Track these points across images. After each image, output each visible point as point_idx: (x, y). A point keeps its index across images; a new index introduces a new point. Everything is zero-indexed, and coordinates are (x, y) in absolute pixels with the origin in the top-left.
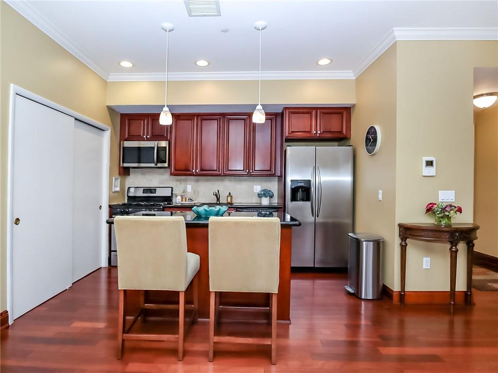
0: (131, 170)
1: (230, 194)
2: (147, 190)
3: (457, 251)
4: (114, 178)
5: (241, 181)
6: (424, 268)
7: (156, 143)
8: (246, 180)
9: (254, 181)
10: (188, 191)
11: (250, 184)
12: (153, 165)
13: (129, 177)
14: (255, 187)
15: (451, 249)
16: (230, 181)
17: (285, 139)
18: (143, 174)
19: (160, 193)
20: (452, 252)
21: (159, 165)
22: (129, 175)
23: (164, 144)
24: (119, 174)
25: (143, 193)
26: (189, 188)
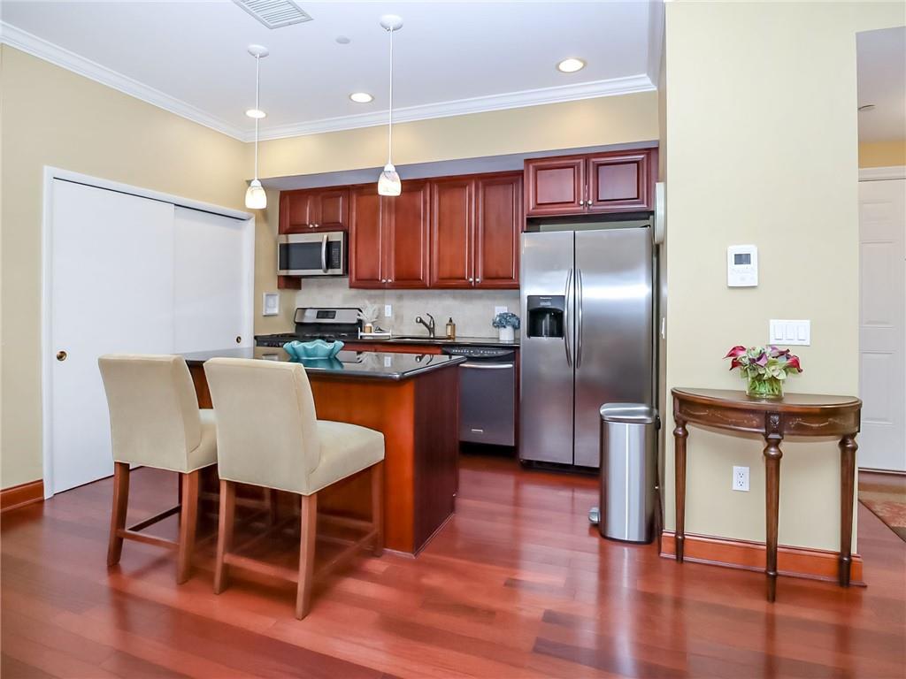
0: (303, 280)
1: (451, 321)
2: (323, 313)
3: (778, 457)
4: (264, 294)
5: (471, 298)
6: (734, 488)
7: (325, 235)
8: (480, 297)
9: (494, 298)
10: (386, 315)
11: (489, 303)
12: (320, 272)
13: (300, 292)
14: (496, 308)
15: (766, 450)
16: (454, 297)
17: (527, 219)
18: (320, 286)
19: (340, 318)
20: (768, 457)
21: (330, 272)
22: (300, 288)
23: (338, 236)
24: (279, 288)
25: (317, 317)
26: (388, 311)
